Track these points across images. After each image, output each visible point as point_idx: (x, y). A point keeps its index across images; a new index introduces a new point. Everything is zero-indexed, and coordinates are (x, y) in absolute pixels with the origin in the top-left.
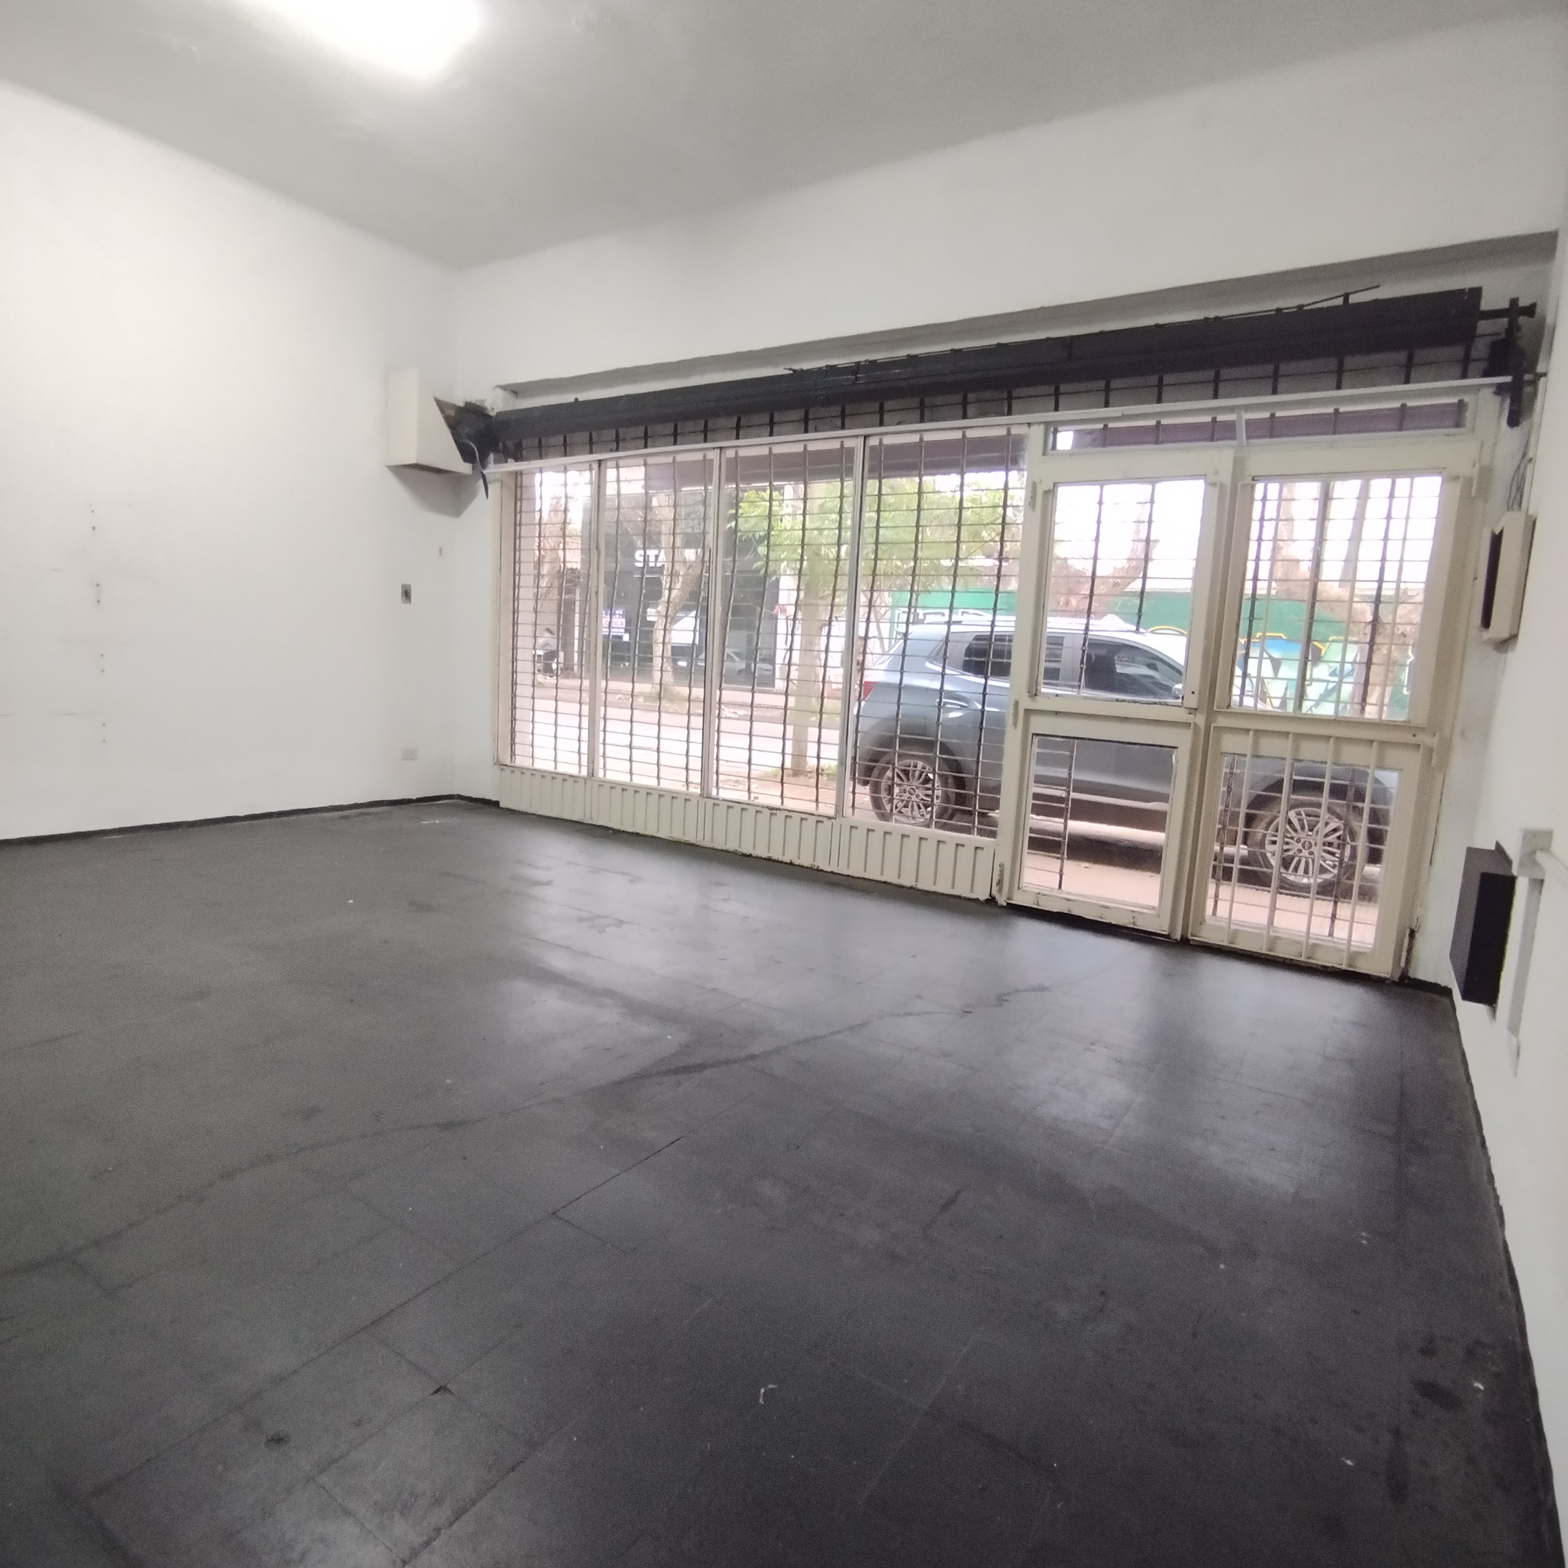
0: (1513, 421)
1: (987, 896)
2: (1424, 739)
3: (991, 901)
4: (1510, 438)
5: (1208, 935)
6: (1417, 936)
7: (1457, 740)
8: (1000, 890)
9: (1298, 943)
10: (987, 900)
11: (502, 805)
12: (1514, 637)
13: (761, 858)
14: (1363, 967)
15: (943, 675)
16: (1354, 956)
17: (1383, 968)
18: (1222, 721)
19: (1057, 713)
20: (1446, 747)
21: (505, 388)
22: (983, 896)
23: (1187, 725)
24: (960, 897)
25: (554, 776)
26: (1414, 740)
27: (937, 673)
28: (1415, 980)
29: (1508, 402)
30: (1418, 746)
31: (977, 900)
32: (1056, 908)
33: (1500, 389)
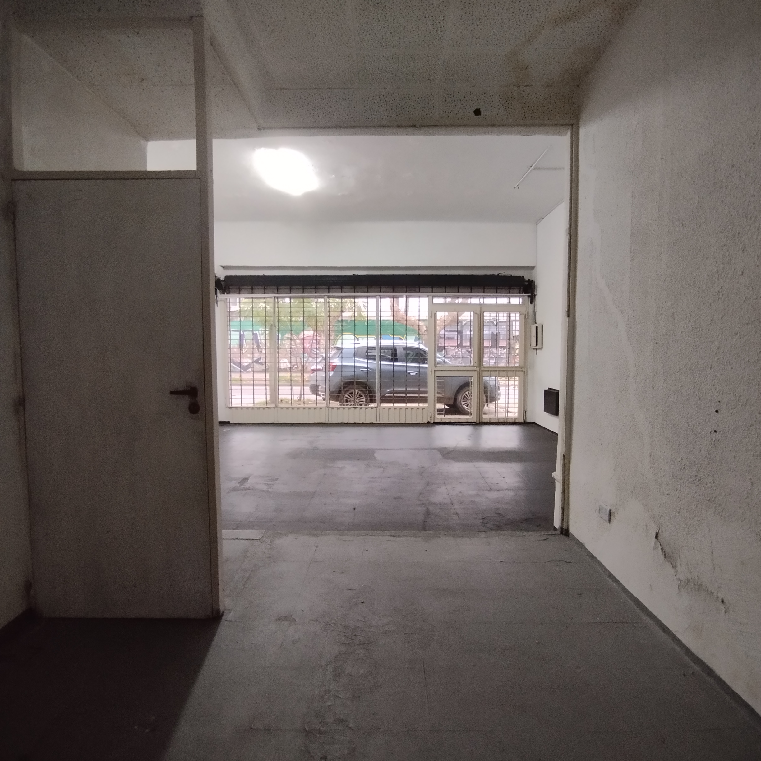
0: (531, 303)
1: (427, 422)
2: (523, 369)
3: (429, 423)
4: (531, 306)
5: (484, 421)
6: (527, 412)
7: (529, 369)
8: (431, 420)
9: (512, 418)
10: (427, 423)
11: (231, 423)
12: (542, 348)
13: (351, 423)
14: (517, 421)
15: (368, 362)
16: (515, 419)
17: (522, 421)
18: (482, 369)
19: (442, 370)
20: (527, 371)
21: (222, 266)
22: (426, 422)
23: (476, 370)
24: (419, 423)
25: (242, 408)
26: (521, 370)
27: (366, 362)
28: (527, 422)
29: (530, 299)
30: (522, 371)
31: (425, 423)
32: (447, 421)
33: (529, 296)
